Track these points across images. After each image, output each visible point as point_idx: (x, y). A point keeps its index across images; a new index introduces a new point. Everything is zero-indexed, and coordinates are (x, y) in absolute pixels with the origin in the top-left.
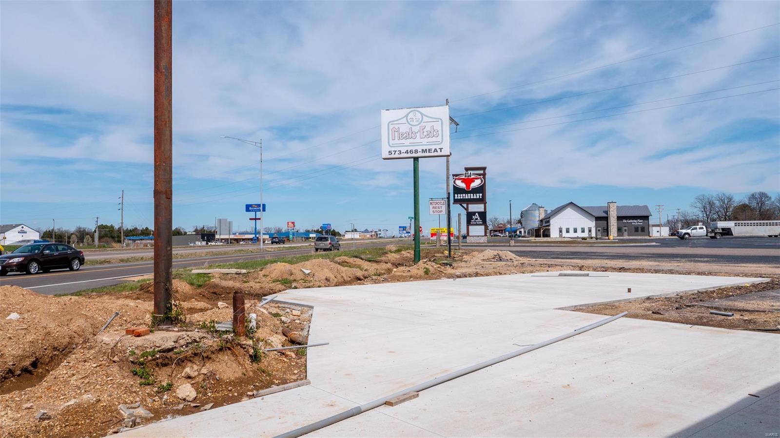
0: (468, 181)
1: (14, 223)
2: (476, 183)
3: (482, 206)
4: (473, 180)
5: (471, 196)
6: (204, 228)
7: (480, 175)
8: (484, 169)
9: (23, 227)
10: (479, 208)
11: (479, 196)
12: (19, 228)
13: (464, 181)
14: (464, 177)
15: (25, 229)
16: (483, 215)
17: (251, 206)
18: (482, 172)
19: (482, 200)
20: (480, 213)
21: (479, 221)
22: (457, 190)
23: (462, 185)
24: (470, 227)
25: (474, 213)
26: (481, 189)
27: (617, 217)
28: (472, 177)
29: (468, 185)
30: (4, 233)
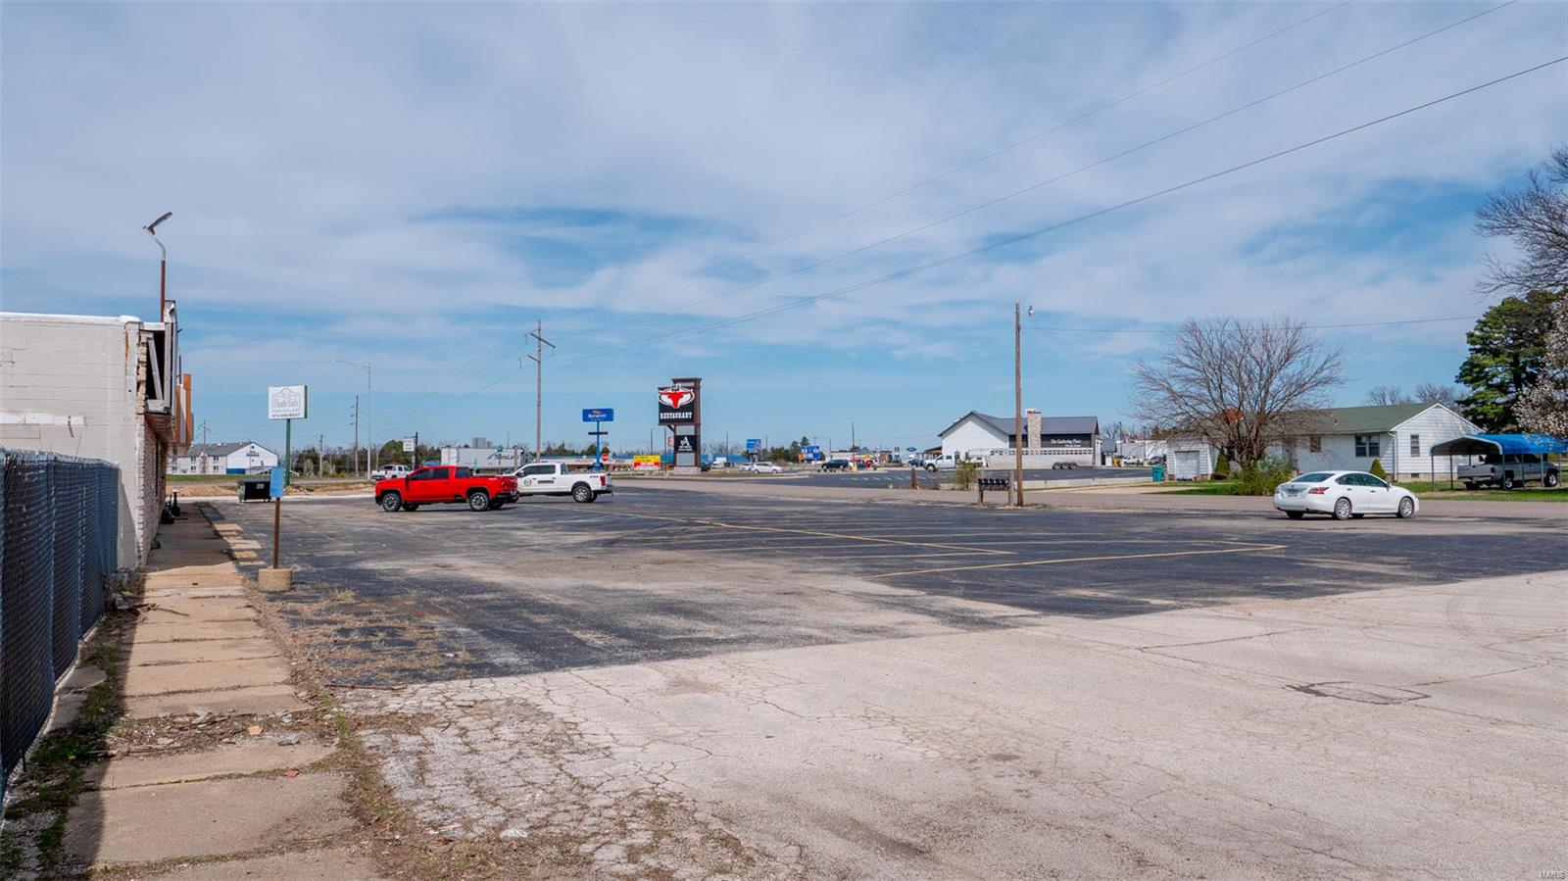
0: (675, 397)
1: (241, 442)
2: (685, 400)
3: (693, 427)
4: (680, 395)
5: (678, 415)
6: (564, 445)
7: (689, 388)
8: (697, 381)
9: (253, 447)
10: (689, 430)
11: (688, 415)
12: (247, 449)
13: (671, 396)
14: (670, 391)
15: (257, 449)
16: (694, 440)
17: (590, 411)
18: (692, 384)
19: (694, 421)
20: (689, 437)
21: (689, 447)
22: (663, 408)
23: (668, 401)
24: (678, 455)
25: (682, 437)
26: (692, 407)
27: (1042, 435)
28: (681, 391)
29: (675, 400)
30: (226, 455)
